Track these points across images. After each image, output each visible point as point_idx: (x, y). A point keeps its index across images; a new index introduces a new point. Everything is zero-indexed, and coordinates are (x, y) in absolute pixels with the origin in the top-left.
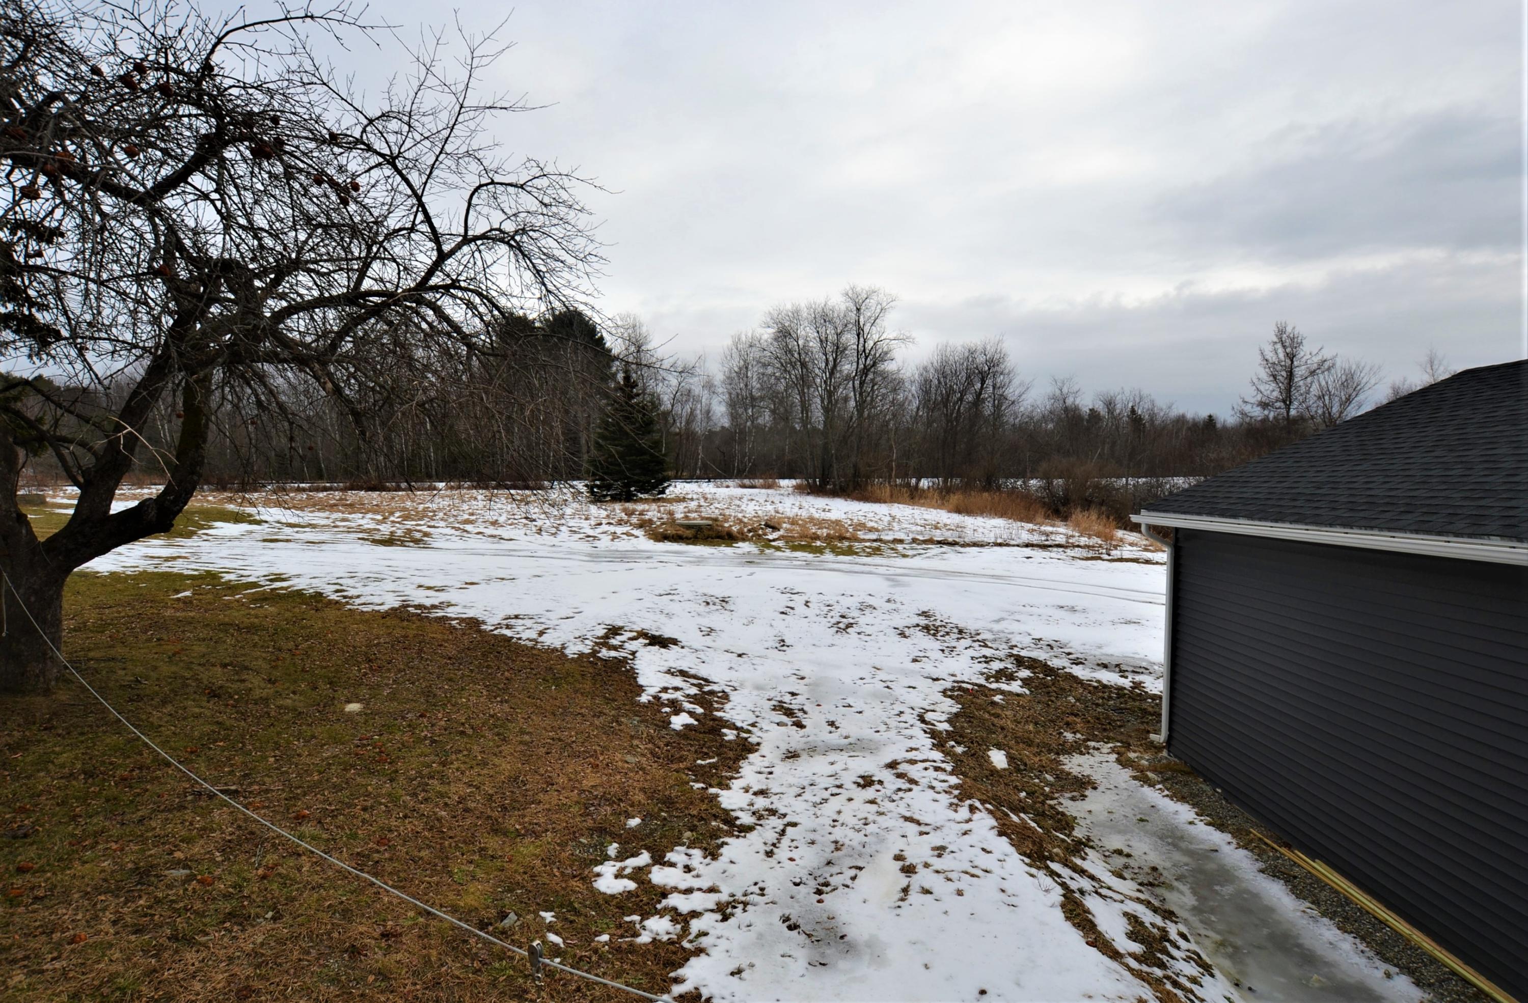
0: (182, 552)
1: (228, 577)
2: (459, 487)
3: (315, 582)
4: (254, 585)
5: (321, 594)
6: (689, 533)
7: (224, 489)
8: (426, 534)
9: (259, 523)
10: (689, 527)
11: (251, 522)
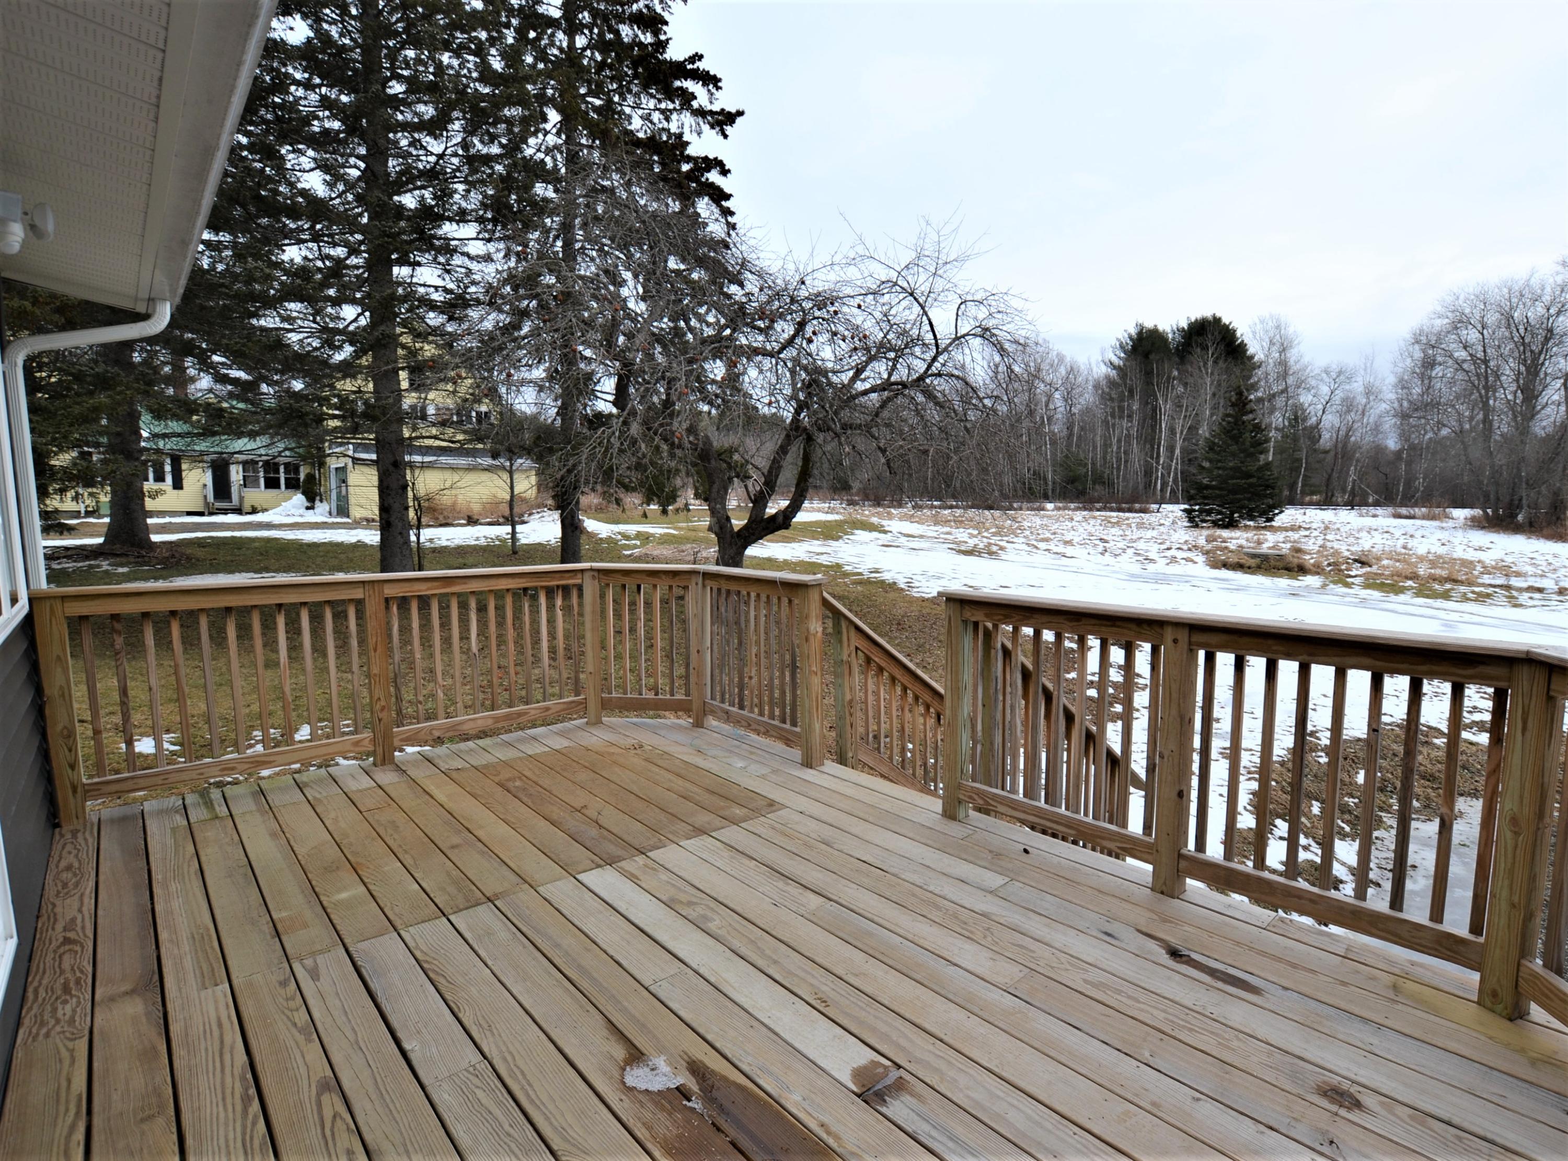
0: (828, 549)
1: (847, 568)
2: (1065, 508)
3: (897, 576)
4: (860, 574)
5: (895, 583)
6: (1252, 562)
7: (879, 505)
8: (1002, 548)
9: (885, 532)
10: (1254, 556)
11: (880, 532)
